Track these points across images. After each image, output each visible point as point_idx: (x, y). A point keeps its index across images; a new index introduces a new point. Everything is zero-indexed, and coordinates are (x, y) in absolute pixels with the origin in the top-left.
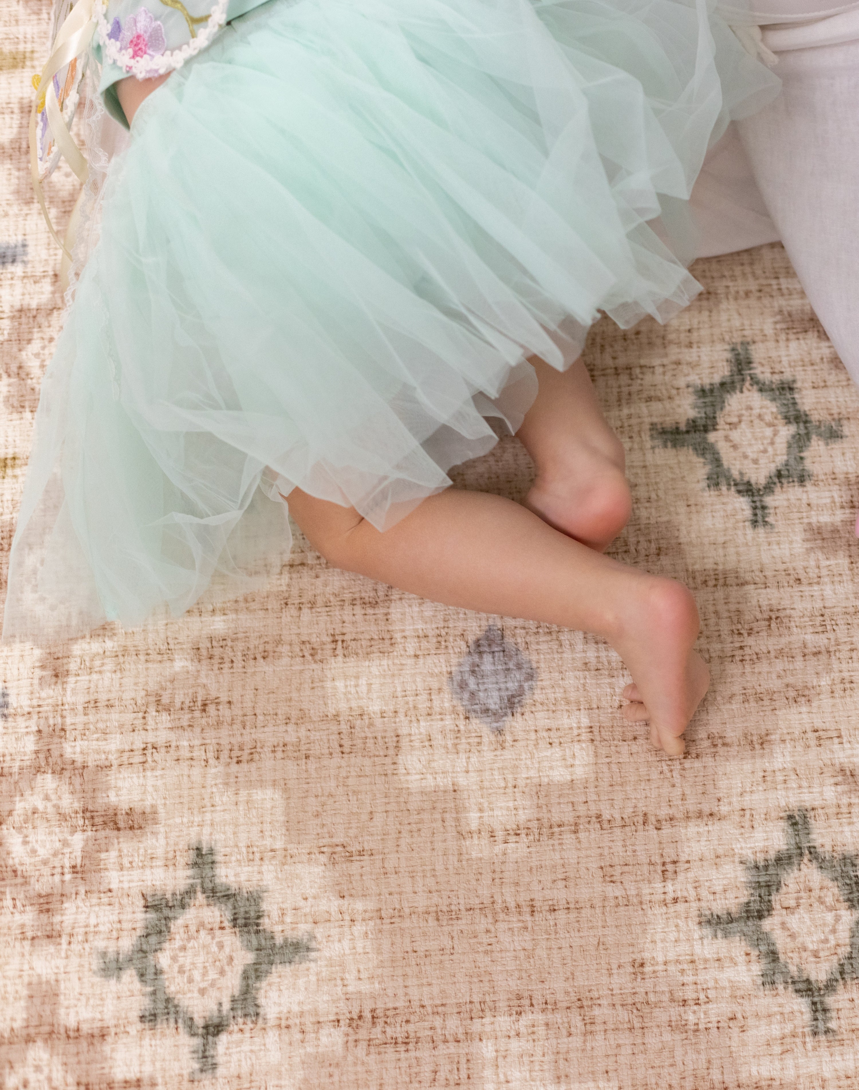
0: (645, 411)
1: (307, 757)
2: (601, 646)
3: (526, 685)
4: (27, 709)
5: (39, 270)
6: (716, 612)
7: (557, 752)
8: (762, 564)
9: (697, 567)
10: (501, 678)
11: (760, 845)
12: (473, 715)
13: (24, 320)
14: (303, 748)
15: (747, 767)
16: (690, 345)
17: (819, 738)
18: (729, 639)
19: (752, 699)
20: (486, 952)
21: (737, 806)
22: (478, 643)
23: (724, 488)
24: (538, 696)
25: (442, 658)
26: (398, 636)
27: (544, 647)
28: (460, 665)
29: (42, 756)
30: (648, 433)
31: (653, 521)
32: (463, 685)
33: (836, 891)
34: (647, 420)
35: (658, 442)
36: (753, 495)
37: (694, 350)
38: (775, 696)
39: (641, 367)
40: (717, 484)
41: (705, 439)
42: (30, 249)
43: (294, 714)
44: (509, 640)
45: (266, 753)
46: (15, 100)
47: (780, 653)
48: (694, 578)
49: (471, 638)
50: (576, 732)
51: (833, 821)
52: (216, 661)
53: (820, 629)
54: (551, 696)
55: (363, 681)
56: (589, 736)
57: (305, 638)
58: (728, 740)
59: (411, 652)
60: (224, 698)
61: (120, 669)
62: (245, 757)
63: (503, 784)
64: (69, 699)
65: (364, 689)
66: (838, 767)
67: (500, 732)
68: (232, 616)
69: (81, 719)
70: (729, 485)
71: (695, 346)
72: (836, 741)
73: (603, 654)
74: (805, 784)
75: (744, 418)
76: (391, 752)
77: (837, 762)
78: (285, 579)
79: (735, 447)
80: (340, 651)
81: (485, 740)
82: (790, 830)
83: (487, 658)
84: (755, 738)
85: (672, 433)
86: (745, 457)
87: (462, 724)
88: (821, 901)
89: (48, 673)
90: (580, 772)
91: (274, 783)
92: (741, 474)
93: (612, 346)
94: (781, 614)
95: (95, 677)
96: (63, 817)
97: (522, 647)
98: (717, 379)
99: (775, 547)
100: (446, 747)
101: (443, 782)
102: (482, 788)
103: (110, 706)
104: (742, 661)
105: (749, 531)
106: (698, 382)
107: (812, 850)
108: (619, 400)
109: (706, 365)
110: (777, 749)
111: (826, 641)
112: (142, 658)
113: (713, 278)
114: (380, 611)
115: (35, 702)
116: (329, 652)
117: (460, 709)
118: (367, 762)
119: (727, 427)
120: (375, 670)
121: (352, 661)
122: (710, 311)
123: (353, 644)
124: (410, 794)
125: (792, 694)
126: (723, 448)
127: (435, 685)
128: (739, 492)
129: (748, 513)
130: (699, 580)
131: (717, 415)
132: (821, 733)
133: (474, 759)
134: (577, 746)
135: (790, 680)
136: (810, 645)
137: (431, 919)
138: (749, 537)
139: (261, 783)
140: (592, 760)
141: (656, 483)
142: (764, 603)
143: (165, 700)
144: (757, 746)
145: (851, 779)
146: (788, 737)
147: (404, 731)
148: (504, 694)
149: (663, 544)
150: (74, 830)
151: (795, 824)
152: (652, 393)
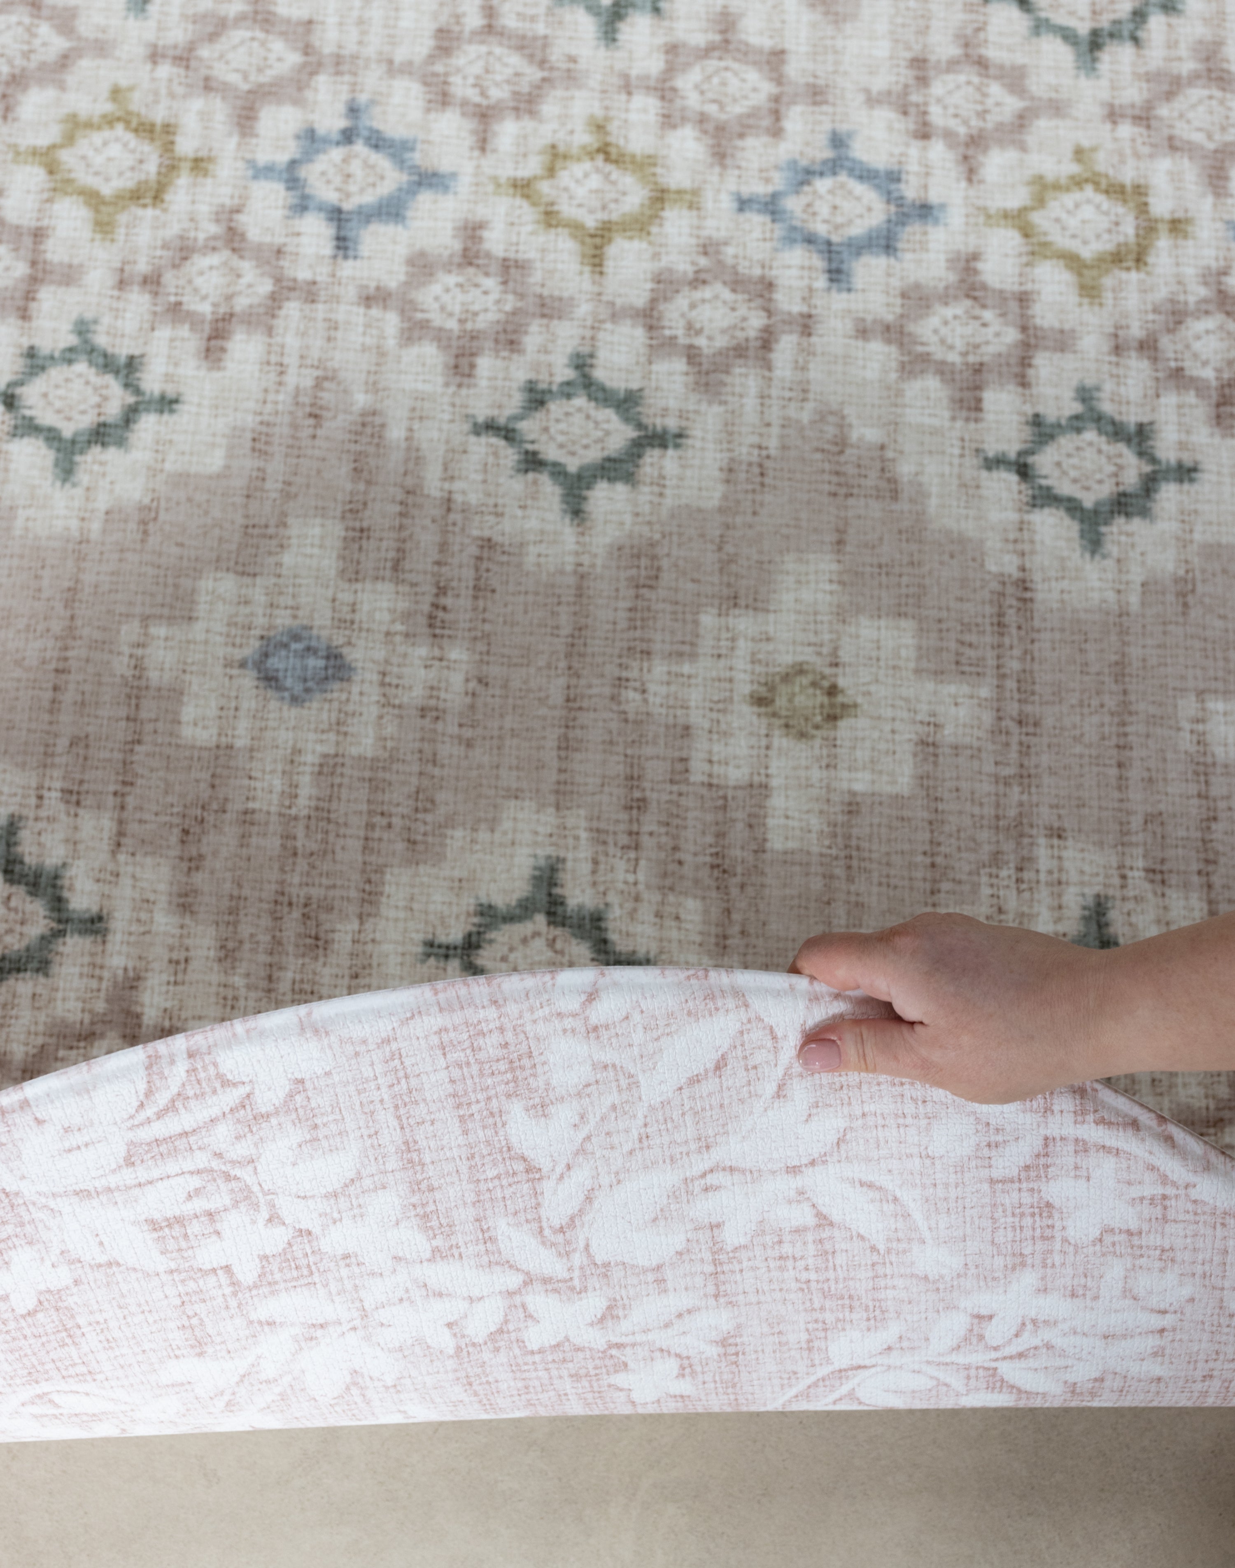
0: (582, 855)
1: (248, 496)
2: (316, 769)
3: (286, 694)
4: (338, 274)
5: (818, 301)
6: (334, 886)
7: (212, 711)
8: (380, 943)
9: (388, 877)
10: (298, 672)
11: (78, 885)
12: (265, 642)
13: (760, 287)
14: (258, 494)
15: (162, 887)
16: (659, 915)
17: (177, 962)
18: (302, 894)
19: (234, 903)
20: (28, 626)
21: (122, 870)
22: (338, 656)
23: (476, 920)
24: (273, 705)
25: (329, 623)
26: (359, 586)
27: (325, 716)
28: (318, 638)
29: (291, 284)
30: (554, 854)
31: (448, 841)
32: (296, 638)
33: (16, 947)
34: (570, 856)
35: (542, 862)
36: (463, 948)
37: (653, 919)
38: (231, 928)
39: (637, 860)
40: (482, 914)
41: (539, 911)
42: (844, 295)
43: (293, 489)
44: (336, 685)
45: (258, 463)
46: (1037, 287)
47: (277, 942)
48: (376, 872)
49: (345, 651)
50: (230, 733)
51: (87, 959)
52: (359, 428)
53: (297, 987)
54: (271, 716)
55: (316, 551)
56: (223, 745)
57: (370, 504)
58: (193, 873)
59: (340, 596)
60: (319, 432)
61: (364, 349)
62: (258, 446)
63: (190, 660)
64: (343, 308)
65: (309, 551)
66: (143, 974)
67: (243, 665)
68: (403, 445)
69: (320, 315)
70: (480, 925)
71: (658, 920)
72: (172, 979)
73: (308, 769)
74: (132, 939)
75: (559, 957)
76: (240, 568)
77: (149, 974)
78: (436, 493)
79: (525, 941)
80: (351, 534)
81: (236, 651)
82: (87, 916)
83: (321, 663)
84: (190, 900)
85: (551, 878)
86: (512, 949)
87: (258, 632)
88: (10, 931)
89: (372, 291)
90: (187, 732)
91: (227, 467)
92: (491, 941)
93: (667, 834)
94: (321, 951)
95: (361, 329)
96: (229, 298)
97: (329, 696)
98: (613, 936)
99: (399, 959)
100: (236, 615)
101: (202, 609)
102: (188, 642)
103: (329, 339)
104: (276, 902)
105: (419, 937)
106: (611, 916)
107: (61, 933)
108: (598, 831)
109: (631, 929)
110: (175, 920)
111: (281, 991)
112: (373, 368)
113: (745, 955)
114: (388, 573)
115: (344, 281)
116: (351, 524)
117: (272, 633)
118: (234, 547)
119: (551, 937)
120: (326, 562)
121: (339, 544)
122: (700, 945)
123: (356, 546)
124: (195, 579)
125: (230, 945)
126: (526, 928)
127: (300, 613)
128: (470, 935)
129: (442, 939)
130: (374, 877)
131: (567, 929)
132: (182, 966)
133: (218, 639)
134: (215, 731)
135: (247, 946)
136: (281, 974)
137: (71, 584)
138: (414, 935)
139: (230, 456)
140: (198, 744)
141: (492, 853)
142: (336, 936)
143: (326, 384)
144: (182, 900)
145: (127, 985)
146: (185, 932)
147: (258, 580)
148: (281, 675)
149: (420, 847)
150: (215, 305)
151: (92, 921)
152: (602, 867)
